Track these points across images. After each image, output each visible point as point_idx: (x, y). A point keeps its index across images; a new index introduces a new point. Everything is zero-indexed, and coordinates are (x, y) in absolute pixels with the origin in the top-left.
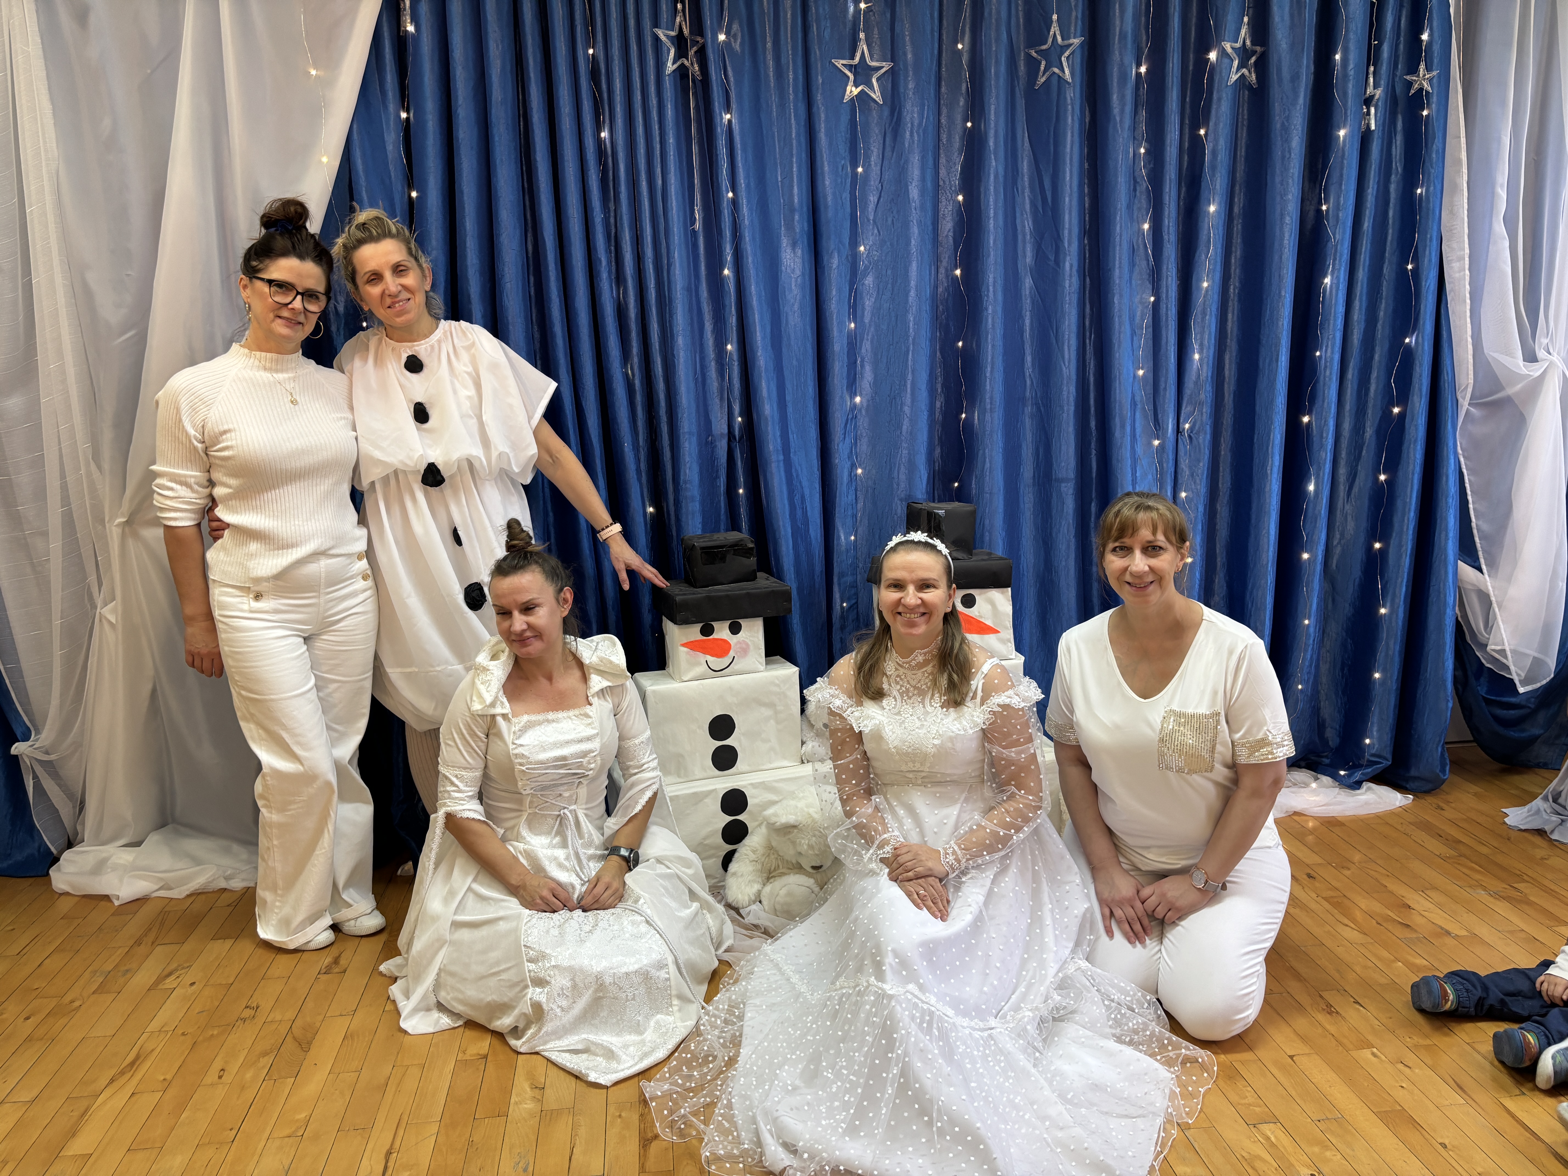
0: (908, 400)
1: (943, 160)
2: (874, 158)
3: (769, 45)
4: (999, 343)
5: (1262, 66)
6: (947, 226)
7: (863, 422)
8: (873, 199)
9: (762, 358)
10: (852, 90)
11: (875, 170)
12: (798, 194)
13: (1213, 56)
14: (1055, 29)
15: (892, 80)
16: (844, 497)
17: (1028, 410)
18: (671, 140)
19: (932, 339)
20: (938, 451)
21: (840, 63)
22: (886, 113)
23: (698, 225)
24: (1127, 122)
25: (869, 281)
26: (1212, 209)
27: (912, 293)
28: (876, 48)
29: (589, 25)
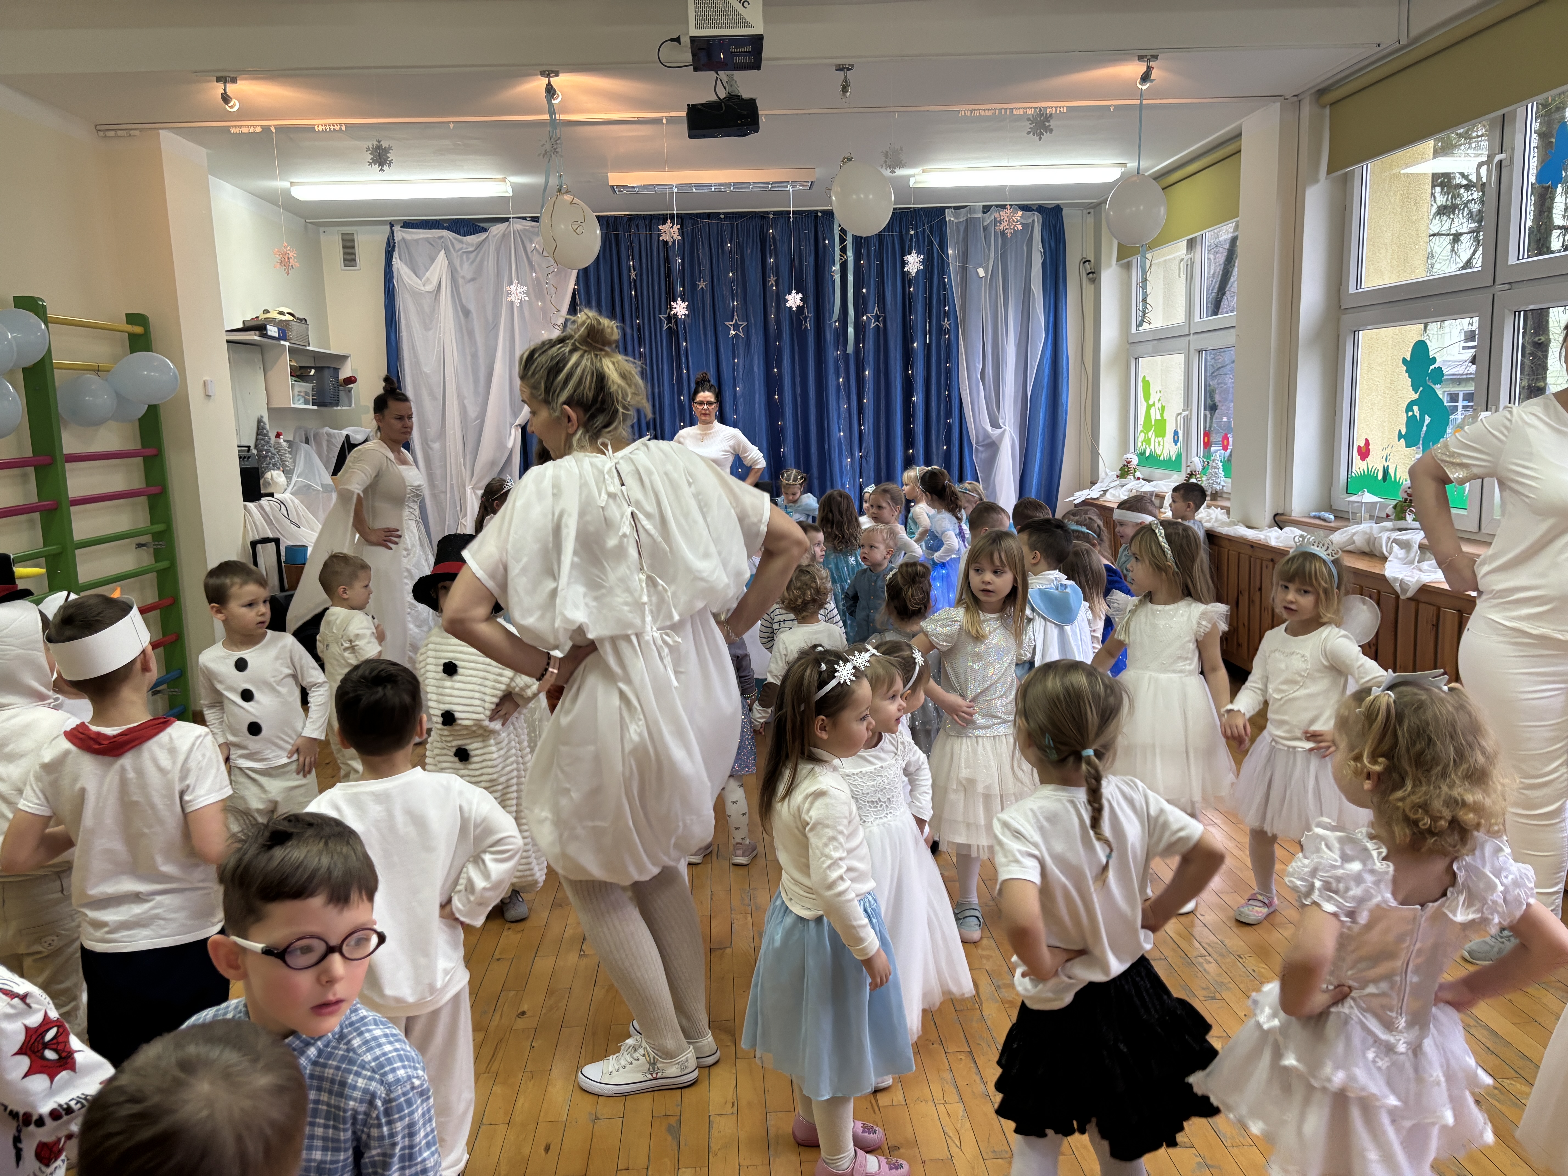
1: (769, 355)
2: (741, 356)
3: (701, 318)
8: (741, 371)
10: (732, 333)
11: (742, 360)
13: (864, 318)
15: (747, 329)
19: (767, 421)
21: (727, 323)
22: (745, 340)
24: (832, 343)
25: (740, 401)
26: (868, 372)
28: (741, 318)
29: (637, 312)
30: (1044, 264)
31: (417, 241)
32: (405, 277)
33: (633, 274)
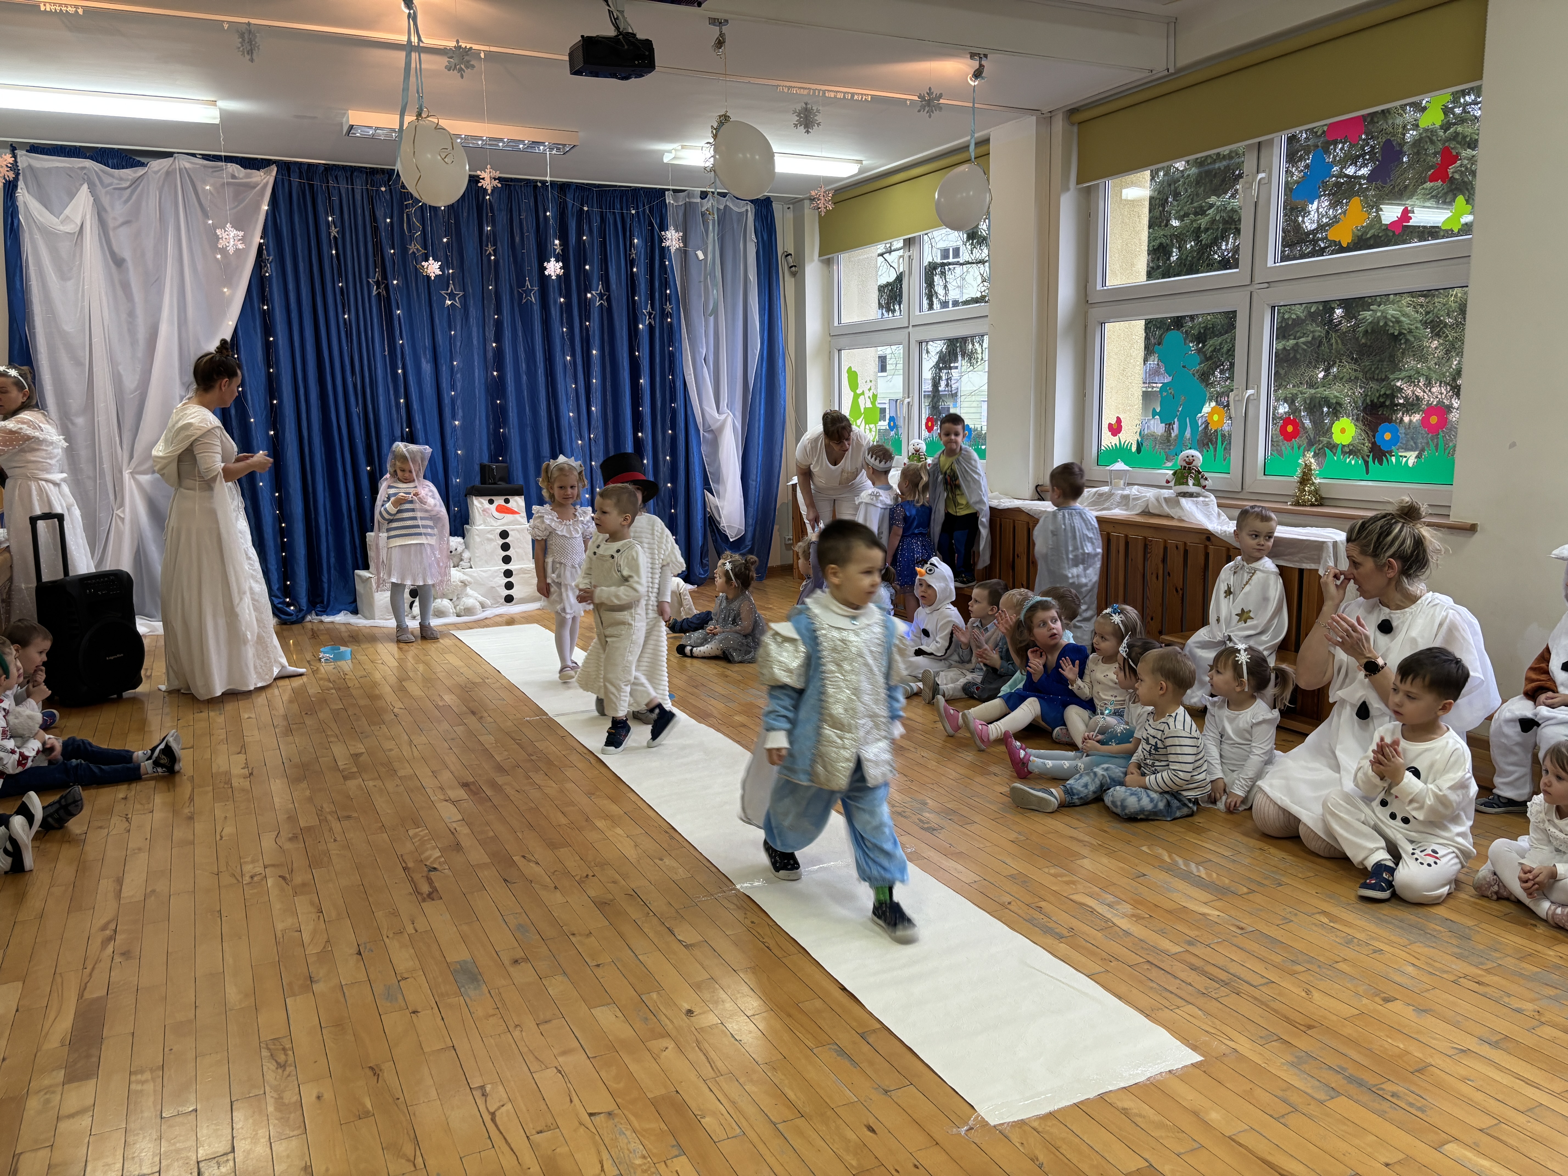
0: (477, 422)
1: (487, 329)
2: (458, 328)
3: (414, 284)
4: (514, 402)
5: (609, 300)
6: (490, 355)
7: (459, 432)
8: (458, 344)
9: (415, 406)
10: (449, 302)
11: (459, 333)
12: (428, 342)
13: (589, 295)
14: (528, 283)
15: (464, 298)
16: (452, 464)
17: (529, 429)
18: (375, 320)
19: (486, 400)
20: (492, 447)
21: (443, 292)
22: (463, 310)
23: (387, 353)
24: (558, 319)
25: (459, 375)
26: (594, 352)
27: (477, 381)
28: (458, 289)
29: (340, 275)
30: (757, 253)
31: (49, 170)
32: (35, 214)
33: (334, 231)
